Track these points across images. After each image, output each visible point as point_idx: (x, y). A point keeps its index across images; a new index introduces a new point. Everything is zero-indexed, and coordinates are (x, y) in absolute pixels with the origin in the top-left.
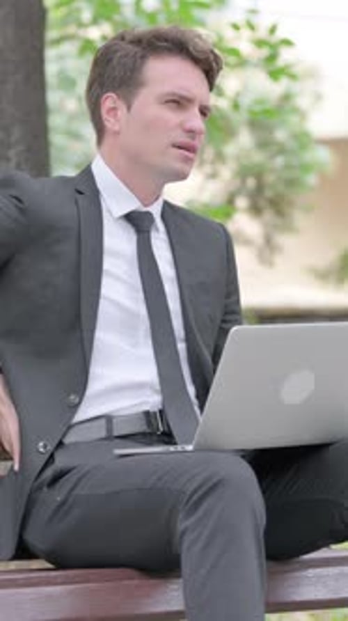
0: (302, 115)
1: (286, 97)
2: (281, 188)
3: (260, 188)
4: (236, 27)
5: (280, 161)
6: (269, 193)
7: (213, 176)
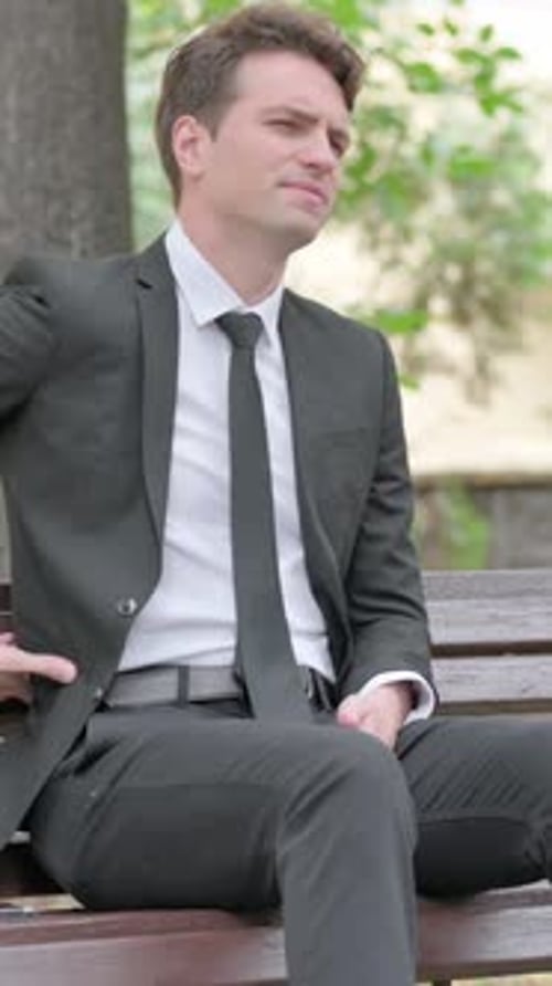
0: (535, 163)
1: (510, 138)
2: (501, 282)
3: (467, 284)
4: (427, 30)
5: (499, 240)
6: (483, 291)
7: (393, 263)
